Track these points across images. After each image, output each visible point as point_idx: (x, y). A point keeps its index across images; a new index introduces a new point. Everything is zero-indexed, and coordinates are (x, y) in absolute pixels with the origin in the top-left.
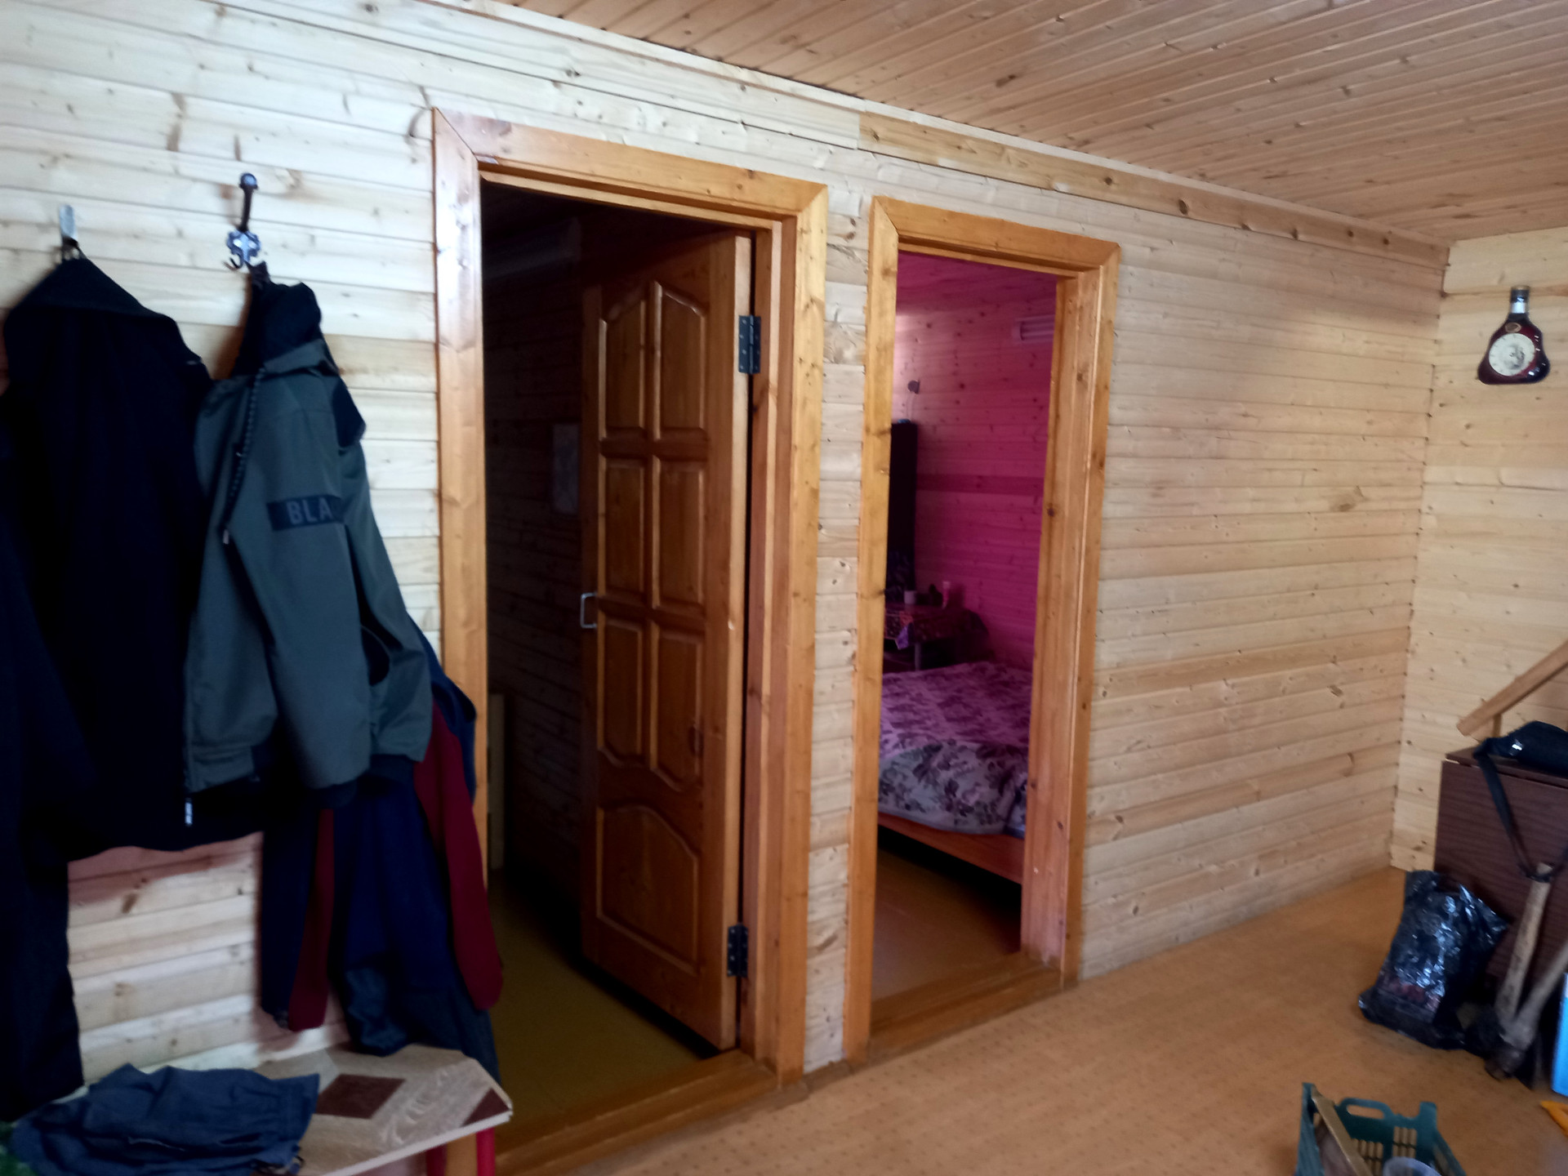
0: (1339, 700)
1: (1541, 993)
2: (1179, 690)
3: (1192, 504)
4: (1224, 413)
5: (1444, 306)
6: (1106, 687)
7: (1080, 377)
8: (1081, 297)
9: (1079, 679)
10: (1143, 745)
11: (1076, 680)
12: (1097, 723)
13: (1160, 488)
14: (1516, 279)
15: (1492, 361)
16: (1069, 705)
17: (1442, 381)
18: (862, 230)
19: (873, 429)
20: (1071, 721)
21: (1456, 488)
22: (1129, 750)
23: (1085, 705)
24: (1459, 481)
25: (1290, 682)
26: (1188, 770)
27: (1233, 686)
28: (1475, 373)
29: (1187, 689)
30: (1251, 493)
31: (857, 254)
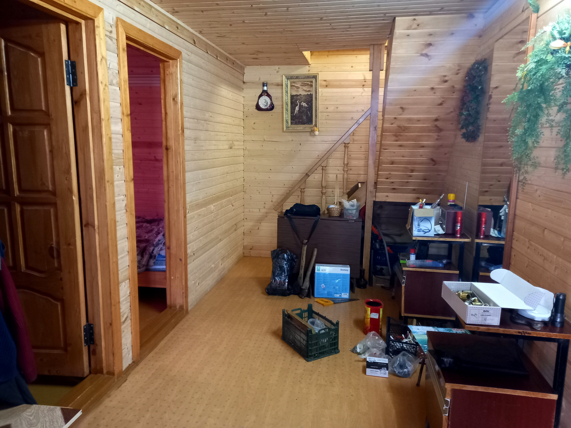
0: (234, 207)
1: (309, 273)
2: (204, 209)
3: (202, 146)
4: (207, 115)
5: (245, 86)
6: (189, 210)
7: (174, 99)
8: (172, 70)
9: (183, 208)
10: (198, 228)
11: (182, 208)
12: (188, 223)
13: (196, 140)
14: (263, 80)
15: (260, 104)
16: (181, 217)
17: (246, 110)
18: (114, 30)
19: (125, 114)
20: (182, 222)
21: (253, 142)
22: (195, 231)
23: (185, 217)
24: (254, 140)
25: (225, 203)
26: (207, 235)
27: (214, 206)
28: (255, 107)
29: (205, 208)
30: (214, 142)
31: (113, 40)
